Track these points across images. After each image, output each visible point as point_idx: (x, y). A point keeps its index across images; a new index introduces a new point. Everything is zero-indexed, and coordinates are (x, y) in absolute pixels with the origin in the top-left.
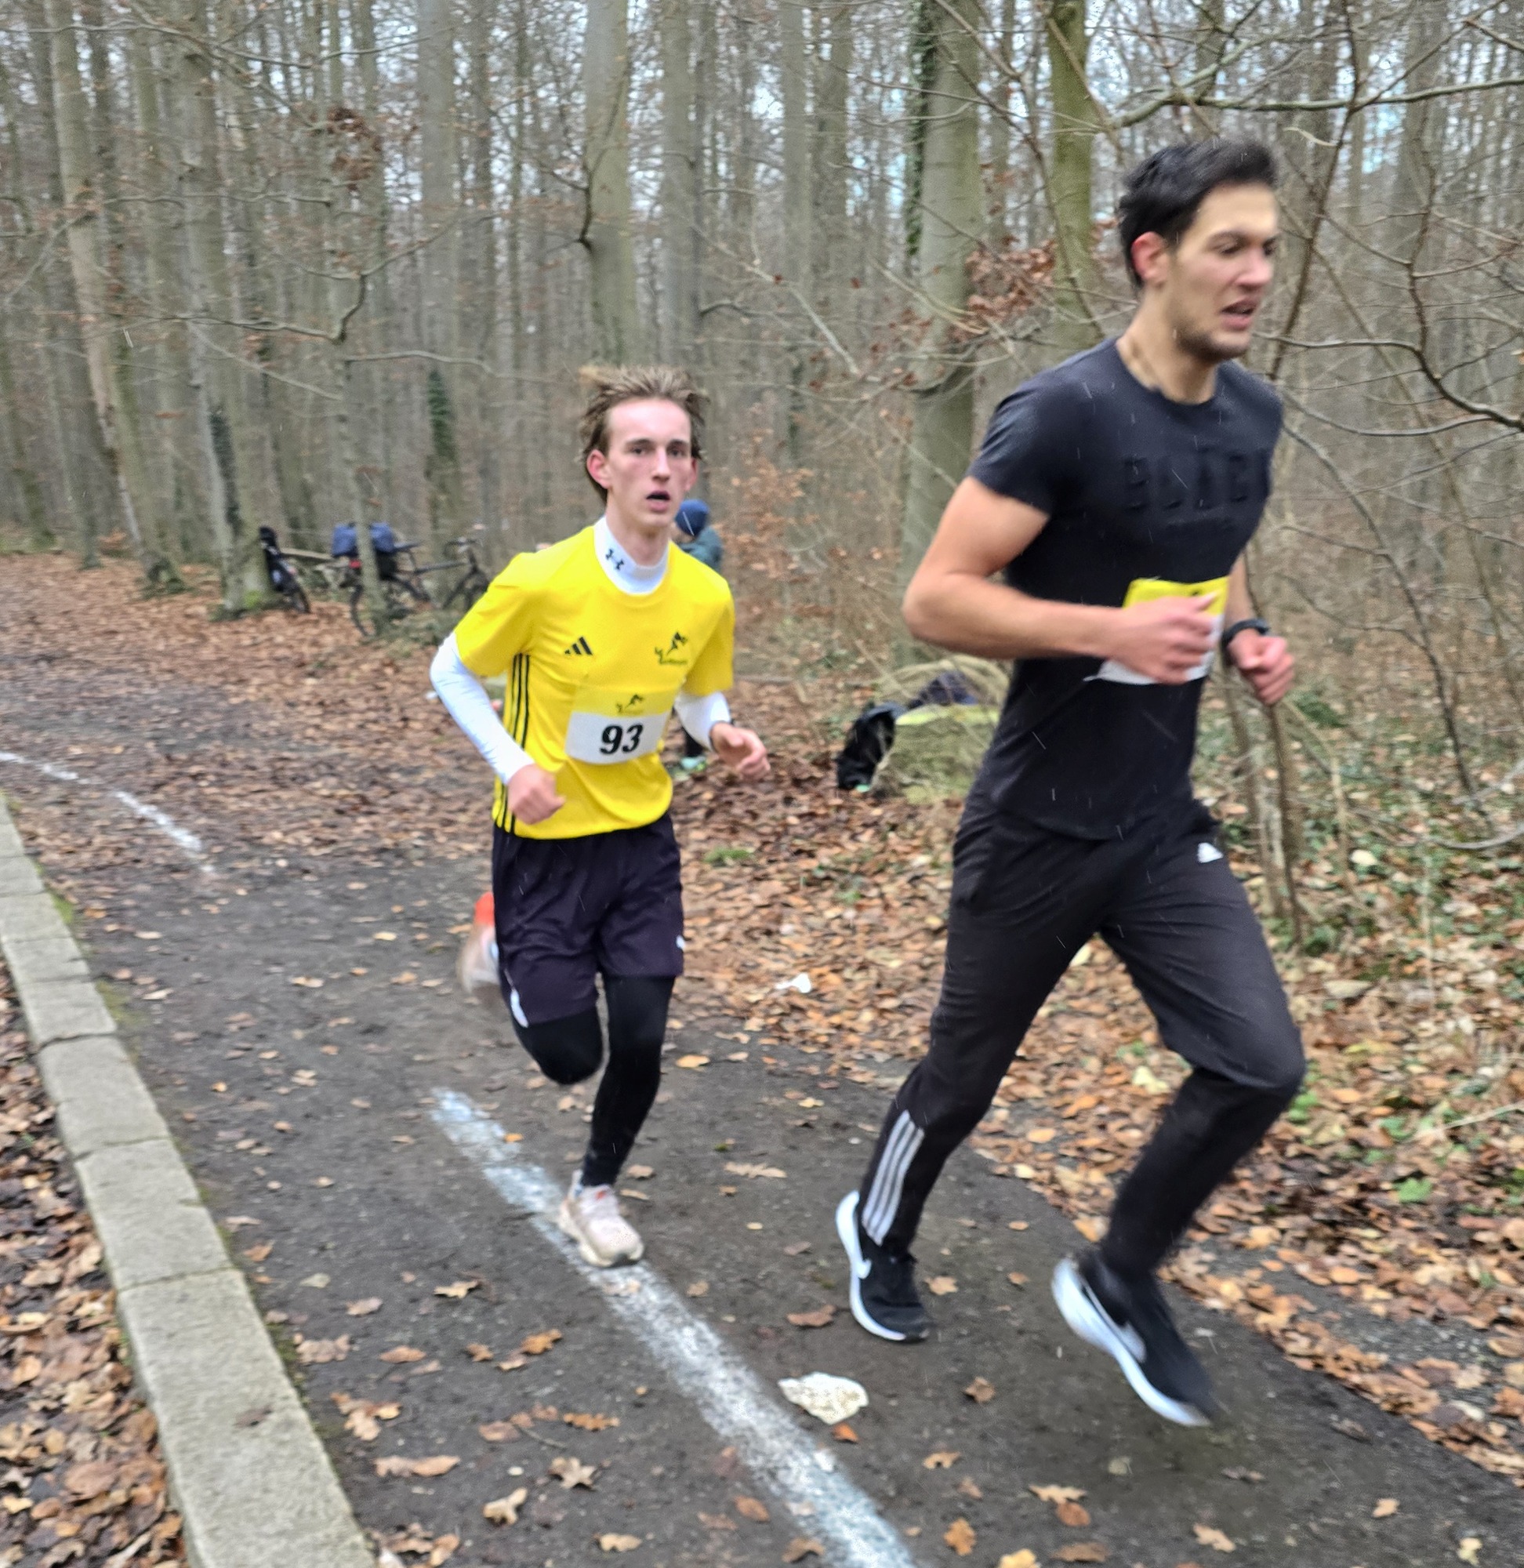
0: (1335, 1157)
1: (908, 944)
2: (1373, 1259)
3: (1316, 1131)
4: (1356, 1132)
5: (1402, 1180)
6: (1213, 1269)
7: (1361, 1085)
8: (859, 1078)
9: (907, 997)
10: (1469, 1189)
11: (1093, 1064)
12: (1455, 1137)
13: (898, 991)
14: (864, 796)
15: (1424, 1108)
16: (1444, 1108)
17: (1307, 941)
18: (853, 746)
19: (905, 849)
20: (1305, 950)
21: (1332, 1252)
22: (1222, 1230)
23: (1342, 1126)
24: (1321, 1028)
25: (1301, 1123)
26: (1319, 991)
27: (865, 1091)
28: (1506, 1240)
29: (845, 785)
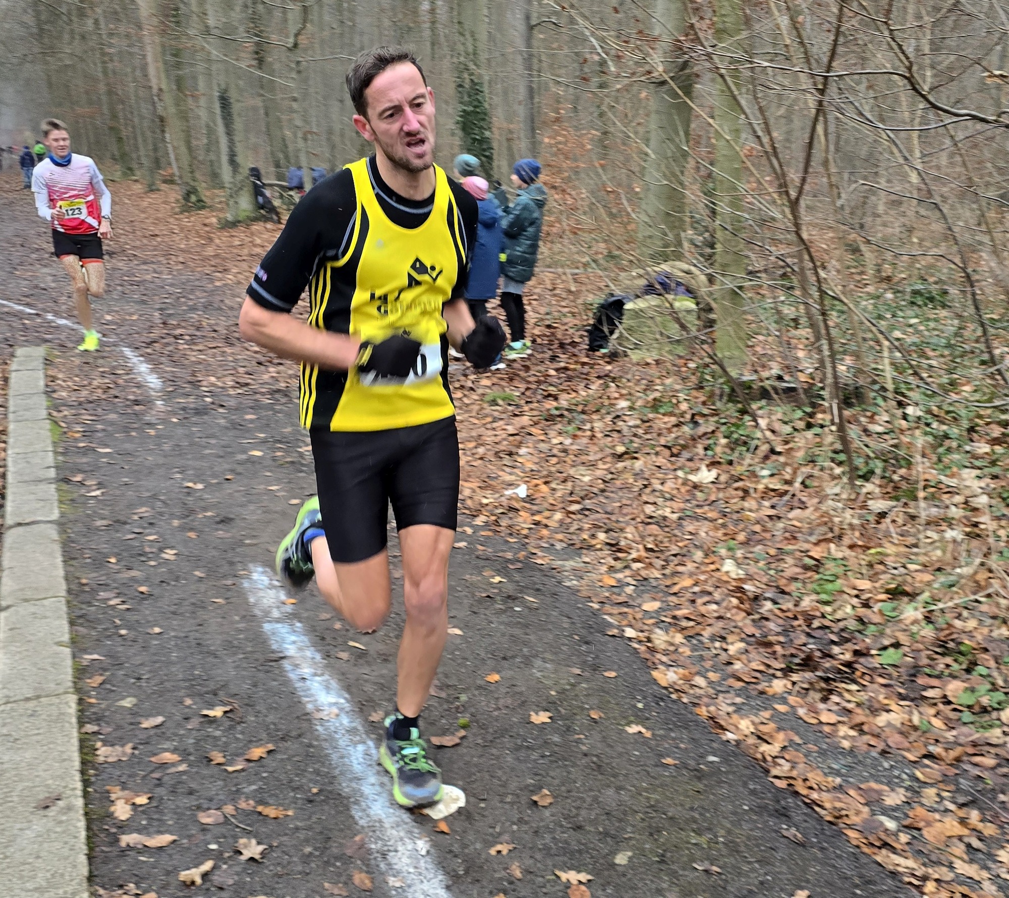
0: (842, 630)
1: (601, 465)
2: (850, 706)
3: (835, 611)
4: (862, 611)
5: (885, 648)
6: (739, 709)
7: (873, 578)
8: (539, 561)
9: (588, 503)
10: (930, 658)
11: (699, 555)
12: (928, 619)
13: (582, 498)
14: (604, 356)
15: (912, 596)
16: (926, 596)
17: (863, 470)
18: (599, 321)
19: (617, 395)
20: (860, 477)
21: (825, 700)
22: (754, 680)
23: (854, 607)
24: (857, 534)
25: (827, 603)
26: (864, 507)
27: (541, 570)
28: (945, 696)
29: (593, 348)
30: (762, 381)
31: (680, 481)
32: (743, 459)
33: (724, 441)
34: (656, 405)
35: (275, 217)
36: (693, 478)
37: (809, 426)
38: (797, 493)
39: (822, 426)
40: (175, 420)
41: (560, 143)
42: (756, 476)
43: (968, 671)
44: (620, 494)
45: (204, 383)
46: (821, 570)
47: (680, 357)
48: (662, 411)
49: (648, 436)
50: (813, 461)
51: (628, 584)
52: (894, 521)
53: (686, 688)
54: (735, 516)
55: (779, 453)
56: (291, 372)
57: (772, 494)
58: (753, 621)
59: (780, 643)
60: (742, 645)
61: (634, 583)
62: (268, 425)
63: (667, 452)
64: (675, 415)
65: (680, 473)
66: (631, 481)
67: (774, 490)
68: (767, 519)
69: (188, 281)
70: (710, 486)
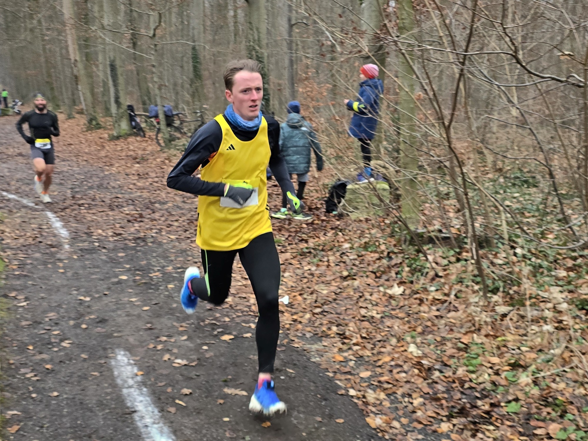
0: (484, 389)
1: (334, 283)
2: (490, 440)
3: (478, 378)
4: (495, 378)
5: (509, 402)
7: (501, 356)
8: (296, 345)
9: (325, 307)
10: (537, 408)
11: (394, 341)
12: (535, 382)
13: (322, 304)
14: (335, 216)
15: (525, 368)
16: (533, 368)
17: (491, 287)
18: (332, 195)
19: (343, 240)
20: (490, 291)
21: (474, 436)
22: (429, 423)
23: (489, 375)
24: (490, 327)
25: (473, 372)
26: (493, 310)
27: (297, 351)
28: (548, 434)
29: (329, 211)
30: (429, 232)
31: (381, 294)
32: (419, 280)
33: (407, 269)
34: (366, 247)
35: (142, 134)
36: (389, 292)
37: (458, 260)
38: (453, 302)
39: (466, 260)
40: (75, 257)
41: (308, 91)
42: (427, 291)
43: (562, 416)
44: (346, 302)
45: (95, 234)
46: (469, 351)
47: (380, 217)
48: (370, 250)
49: (362, 266)
50: (461, 282)
51: (351, 360)
52: (511, 319)
53: (387, 429)
54: (415, 316)
55: (441, 277)
56: (148, 226)
57: (437, 302)
58: (428, 384)
59: (444, 398)
60: (421, 400)
61: (355, 359)
62: (132, 260)
63: (373, 276)
64: (378, 253)
65: (381, 289)
66: (352, 293)
67: (438, 300)
68: (434, 318)
69: (89, 171)
70: (400, 297)
